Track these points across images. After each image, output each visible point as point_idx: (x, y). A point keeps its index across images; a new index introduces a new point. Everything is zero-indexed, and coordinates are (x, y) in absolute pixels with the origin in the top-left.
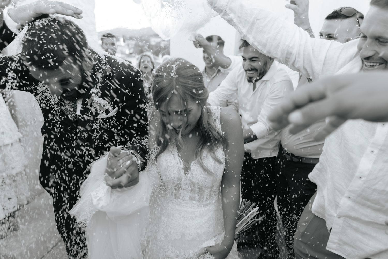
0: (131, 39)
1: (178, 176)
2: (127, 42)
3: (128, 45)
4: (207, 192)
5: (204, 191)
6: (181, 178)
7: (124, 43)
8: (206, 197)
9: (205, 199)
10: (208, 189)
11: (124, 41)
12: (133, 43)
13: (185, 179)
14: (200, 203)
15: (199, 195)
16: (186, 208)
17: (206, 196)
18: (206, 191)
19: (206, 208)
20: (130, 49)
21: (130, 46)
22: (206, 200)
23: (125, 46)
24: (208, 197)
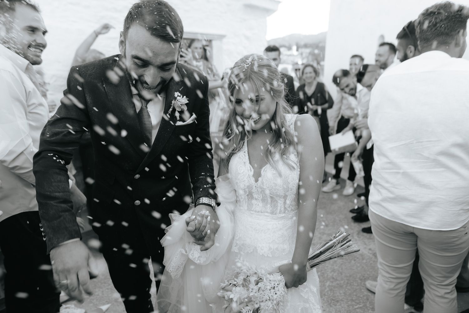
0: (306, 46)
1: (248, 184)
2: (300, 50)
3: (302, 54)
4: (280, 203)
5: (277, 202)
6: (252, 186)
7: (297, 52)
8: (279, 209)
9: (278, 211)
10: (281, 199)
11: (297, 50)
12: (308, 51)
13: (256, 187)
14: (273, 215)
15: (272, 207)
16: (258, 220)
17: (280, 207)
18: (279, 201)
19: (281, 222)
20: (303, 59)
21: (304, 55)
22: (280, 213)
23: (298, 55)
24: (283, 209)
